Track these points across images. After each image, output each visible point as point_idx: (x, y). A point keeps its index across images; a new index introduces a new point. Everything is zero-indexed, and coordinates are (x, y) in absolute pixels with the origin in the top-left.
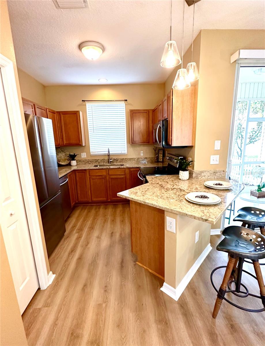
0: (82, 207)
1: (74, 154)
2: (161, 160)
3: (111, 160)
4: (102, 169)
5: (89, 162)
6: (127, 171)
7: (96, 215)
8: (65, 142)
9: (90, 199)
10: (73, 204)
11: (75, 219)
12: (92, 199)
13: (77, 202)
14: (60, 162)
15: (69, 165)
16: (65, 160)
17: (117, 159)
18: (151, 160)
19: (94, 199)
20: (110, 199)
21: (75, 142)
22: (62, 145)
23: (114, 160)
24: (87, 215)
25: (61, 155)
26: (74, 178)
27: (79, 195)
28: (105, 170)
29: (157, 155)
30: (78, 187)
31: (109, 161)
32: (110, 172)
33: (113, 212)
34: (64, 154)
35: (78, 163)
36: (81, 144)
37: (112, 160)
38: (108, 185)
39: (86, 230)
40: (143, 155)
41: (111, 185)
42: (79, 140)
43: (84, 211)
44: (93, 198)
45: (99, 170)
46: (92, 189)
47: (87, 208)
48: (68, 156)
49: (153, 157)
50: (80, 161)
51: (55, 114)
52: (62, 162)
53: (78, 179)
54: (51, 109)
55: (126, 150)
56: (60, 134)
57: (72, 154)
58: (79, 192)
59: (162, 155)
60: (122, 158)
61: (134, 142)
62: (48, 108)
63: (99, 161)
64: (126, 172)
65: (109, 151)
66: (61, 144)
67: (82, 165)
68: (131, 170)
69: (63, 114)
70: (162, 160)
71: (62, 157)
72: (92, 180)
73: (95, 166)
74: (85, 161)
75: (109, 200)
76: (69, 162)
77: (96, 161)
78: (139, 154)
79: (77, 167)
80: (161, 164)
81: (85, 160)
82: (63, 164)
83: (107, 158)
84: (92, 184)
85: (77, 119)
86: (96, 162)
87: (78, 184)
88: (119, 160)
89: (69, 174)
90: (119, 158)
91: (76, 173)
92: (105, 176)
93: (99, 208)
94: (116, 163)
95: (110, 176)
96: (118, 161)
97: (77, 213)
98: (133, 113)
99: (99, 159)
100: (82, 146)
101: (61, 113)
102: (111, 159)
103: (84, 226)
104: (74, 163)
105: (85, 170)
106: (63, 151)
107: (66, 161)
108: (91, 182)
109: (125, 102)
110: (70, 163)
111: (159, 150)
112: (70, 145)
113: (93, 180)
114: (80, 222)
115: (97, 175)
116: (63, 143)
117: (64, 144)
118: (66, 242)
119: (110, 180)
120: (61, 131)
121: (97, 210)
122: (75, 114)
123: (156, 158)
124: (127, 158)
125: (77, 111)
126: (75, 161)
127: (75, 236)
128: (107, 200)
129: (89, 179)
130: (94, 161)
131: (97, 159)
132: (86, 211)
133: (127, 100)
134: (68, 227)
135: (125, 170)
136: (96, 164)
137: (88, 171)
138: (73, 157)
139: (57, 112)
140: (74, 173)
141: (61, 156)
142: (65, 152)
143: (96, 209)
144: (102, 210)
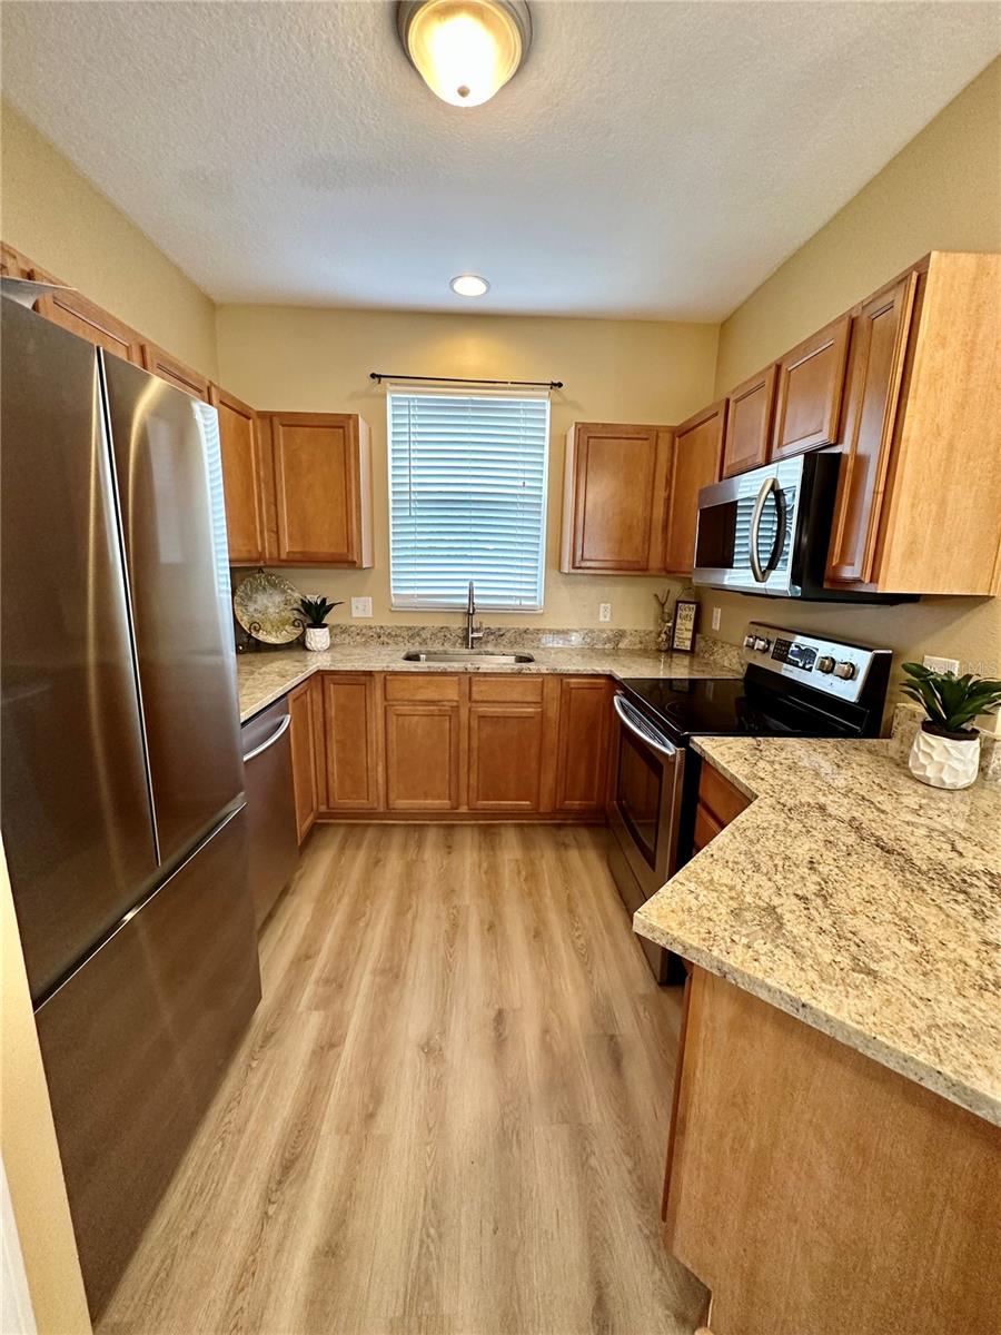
0: (342, 831)
1: (324, 601)
2: (687, 645)
3: (476, 635)
4: (444, 673)
5: (383, 638)
6: (552, 689)
7: (409, 886)
8: (286, 546)
9: (382, 799)
10: (302, 826)
11: (313, 905)
12: (391, 802)
13: (323, 808)
14: (258, 631)
15: (300, 645)
16: (284, 622)
17: (499, 629)
18: (641, 643)
19: (401, 804)
20: (468, 805)
21: (332, 550)
22: (271, 559)
23: (490, 632)
24: (367, 878)
25: (265, 601)
26: (318, 708)
27: (334, 784)
28: (456, 678)
29: (670, 624)
30: (334, 749)
31: (466, 638)
32: (474, 689)
33: (486, 872)
34: (278, 598)
35: (338, 640)
36: (355, 559)
37: (480, 635)
38: (464, 745)
39: (363, 982)
40: (608, 619)
41: (475, 744)
42: (349, 545)
43: (354, 859)
44: (392, 796)
45: (428, 678)
46: (393, 759)
47: (366, 843)
48: (295, 606)
49: (651, 628)
50: (345, 630)
51: (251, 421)
52: (269, 633)
53: (332, 712)
54: (228, 395)
55: (540, 595)
56: (267, 512)
57: (314, 598)
58: (334, 768)
59: (690, 625)
60: (522, 627)
61: (583, 564)
62: (217, 387)
63: (425, 634)
64: (545, 690)
65: (471, 597)
66: (267, 556)
67: (354, 647)
68: (568, 683)
69: (283, 425)
70: (688, 643)
71: (271, 610)
72: (393, 719)
73: (409, 658)
74: (364, 631)
75: (463, 809)
76: (298, 632)
77: (414, 633)
78: (594, 615)
79: (333, 661)
80: (686, 661)
81: (366, 627)
82: (271, 639)
83: (458, 624)
84: (393, 736)
85: (346, 450)
86: (412, 637)
87: (334, 734)
88: (508, 635)
89: (296, 690)
90: (510, 627)
91: (327, 682)
92: (455, 704)
93: (420, 845)
94: (496, 646)
95: (474, 705)
96: (505, 640)
97: (320, 866)
98: (589, 437)
99: (423, 628)
100: (361, 568)
101: (276, 421)
102: (478, 630)
103: (352, 957)
104: (318, 638)
105: (370, 674)
106: (274, 586)
107: (287, 627)
108: (390, 730)
109: (552, 391)
110: (303, 634)
111: (678, 602)
112: (308, 561)
113: (401, 718)
114: (332, 930)
115: (418, 697)
116: (279, 554)
117: (283, 556)
118: (255, 1080)
119: (474, 724)
120: (273, 500)
121: (412, 853)
122: (340, 428)
123: (664, 636)
124: (542, 627)
125: (349, 416)
126: (326, 629)
127: (306, 1030)
128: (452, 808)
129: (380, 712)
130: (405, 634)
131: (415, 628)
132: (361, 858)
133: (560, 385)
134: (275, 959)
135: (543, 681)
136: (414, 649)
137: (379, 681)
138: (315, 614)
139: (262, 415)
140: (320, 685)
141: (267, 607)
142: (284, 592)
143: (405, 848)
144: (431, 857)
